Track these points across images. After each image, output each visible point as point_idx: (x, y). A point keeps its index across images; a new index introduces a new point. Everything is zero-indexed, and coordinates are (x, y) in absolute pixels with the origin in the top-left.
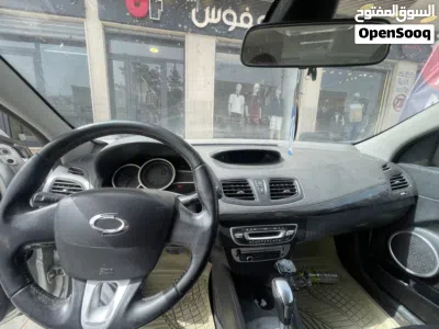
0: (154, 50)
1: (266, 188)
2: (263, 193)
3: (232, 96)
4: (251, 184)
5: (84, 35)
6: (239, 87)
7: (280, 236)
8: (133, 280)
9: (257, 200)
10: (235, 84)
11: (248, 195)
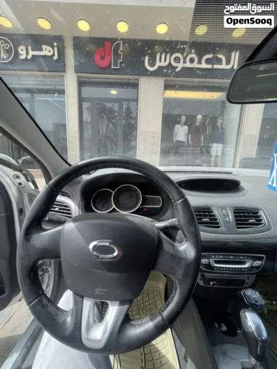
0: (114, 92)
1: (231, 217)
2: (228, 222)
3: (178, 126)
4: (216, 212)
5: (64, 85)
6: (183, 118)
7: (246, 266)
8: (122, 303)
9: (223, 229)
10: (180, 116)
11: (213, 223)
